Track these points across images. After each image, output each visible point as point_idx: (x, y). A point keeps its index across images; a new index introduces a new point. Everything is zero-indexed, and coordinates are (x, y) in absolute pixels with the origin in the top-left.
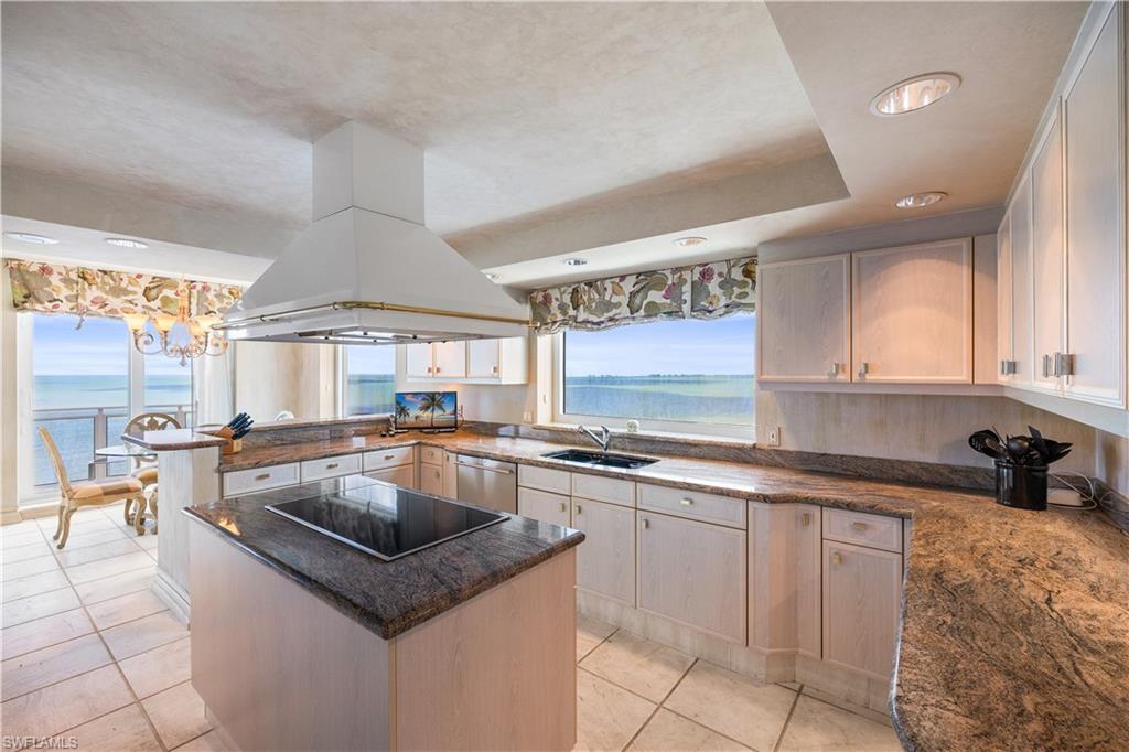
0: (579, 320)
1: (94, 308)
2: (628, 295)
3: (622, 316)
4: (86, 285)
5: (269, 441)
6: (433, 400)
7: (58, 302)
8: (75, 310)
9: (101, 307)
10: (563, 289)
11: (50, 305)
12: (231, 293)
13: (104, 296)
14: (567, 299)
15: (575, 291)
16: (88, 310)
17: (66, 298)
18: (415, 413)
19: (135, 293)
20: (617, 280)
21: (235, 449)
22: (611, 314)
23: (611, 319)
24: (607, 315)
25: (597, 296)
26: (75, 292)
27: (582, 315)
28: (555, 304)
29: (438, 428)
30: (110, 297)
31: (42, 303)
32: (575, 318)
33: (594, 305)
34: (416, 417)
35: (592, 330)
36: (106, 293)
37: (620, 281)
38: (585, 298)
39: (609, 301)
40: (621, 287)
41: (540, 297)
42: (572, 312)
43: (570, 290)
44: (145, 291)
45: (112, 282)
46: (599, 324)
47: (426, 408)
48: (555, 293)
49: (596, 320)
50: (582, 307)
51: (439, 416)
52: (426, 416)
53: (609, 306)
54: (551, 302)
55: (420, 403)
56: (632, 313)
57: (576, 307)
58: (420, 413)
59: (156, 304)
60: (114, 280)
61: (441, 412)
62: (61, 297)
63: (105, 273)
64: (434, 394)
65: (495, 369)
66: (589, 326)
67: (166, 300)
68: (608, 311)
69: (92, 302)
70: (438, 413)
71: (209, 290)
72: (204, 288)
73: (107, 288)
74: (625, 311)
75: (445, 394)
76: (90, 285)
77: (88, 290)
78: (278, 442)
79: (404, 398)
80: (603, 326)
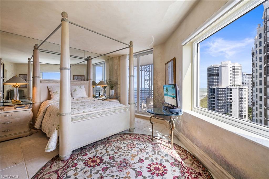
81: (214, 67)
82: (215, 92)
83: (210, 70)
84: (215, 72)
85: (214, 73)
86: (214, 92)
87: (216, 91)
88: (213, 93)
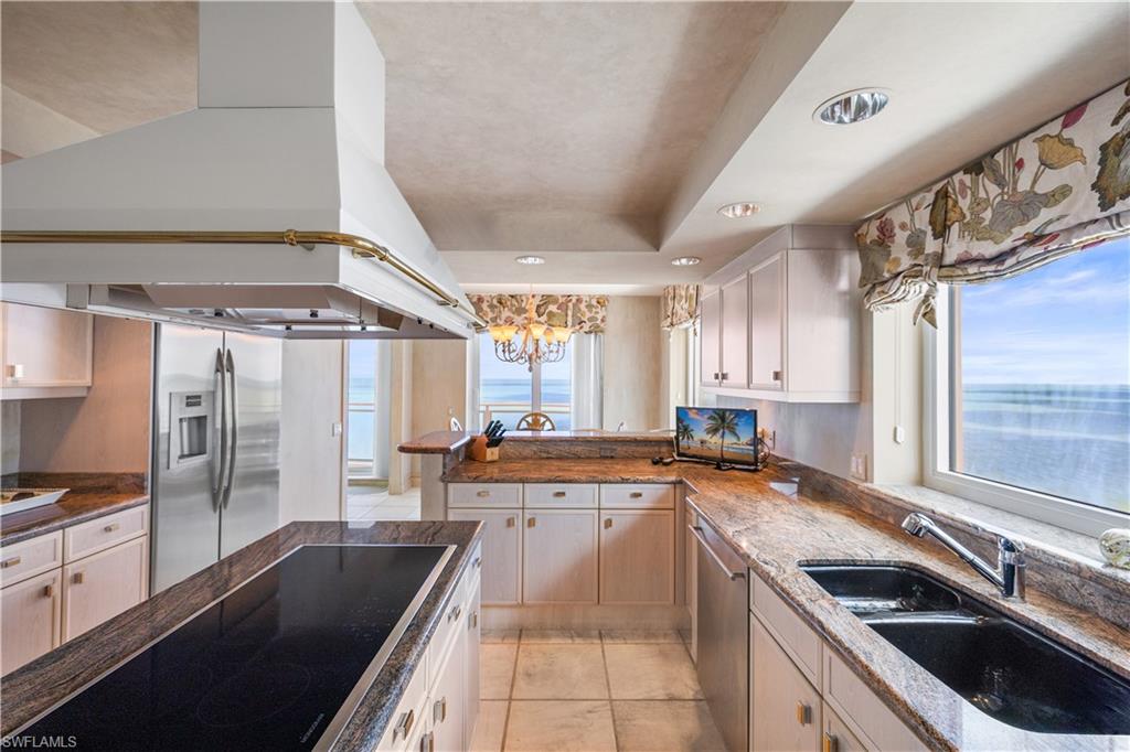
0: (950, 258)
2: (1093, 155)
3: (1071, 221)
4: (502, 309)
5: (535, 453)
6: (723, 419)
10: (914, 201)
12: (598, 302)
14: (922, 219)
15: (943, 195)
18: (703, 438)
20: (1054, 128)
21: (489, 458)
22: (1032, 227)
23: (1034, 239)
24: (1019, 231)
25: (994, 190)
26: (495, 315)
27: (956, 247)
28: (901, 237)
29: (730, 461)
32: (941, 255)
33: (988, 215)
34: (702, 442)
35: (983, 278)
37: (1065, 125)
38: (965, 204)
39: (1032, 193)
40: (1070, 143)
41: (872, 232)
42: (932, 246)
43: (930, 197)
46: (999, 258)
47: (714, 431)
48: (900, 216)
49: (989, 249)
50: (955, 228)
51: (733, 443)
52: (714, 441)
53: (1030, 204)
54: (892, 236)
55: (705, 423)
56: (1104, 206)
57: (941, 231)
58: (707, 437)
61: (735, 440)
63: (512, 296)
64: (725, 411)
65: (777, 376)
66: (972, 269)
67: (551, 315)
68: (1026, 218)
69: (505, 321)
70: (729, 439)
71: (581, 302)
72: (577, 300)
73: (514, 309)
74: (1085, 204)
75: (739, 413)
76: (504, 308)
77: (503, 312)
78: (545, 455)
79: (686, 414)
80: (1011, 261)
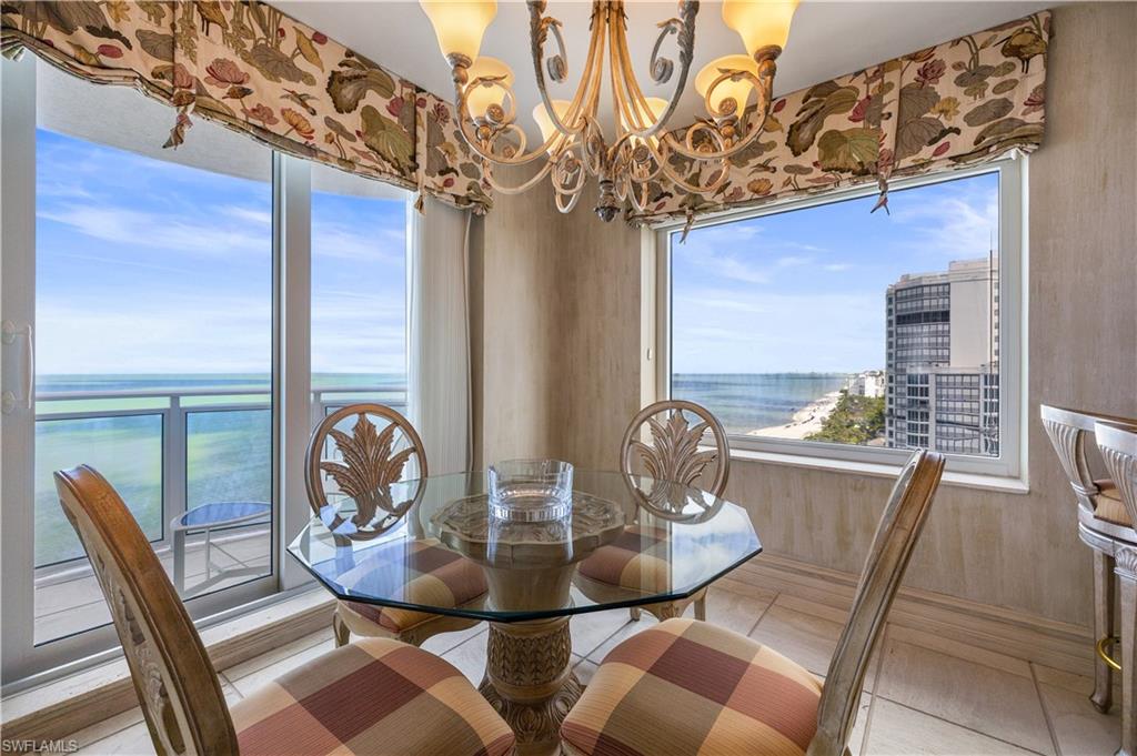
1: (217, 92)
4: (197, 20)
7: (116, 43)
8: (167, 83)
9: (232, 94)
11: (93, 43)
13: (242, 66)
16: (202, 92)
17: (140, 34)
19: (310, 81)
26: (165, 30)
30: (255, 73)
31: (67, 29)
36: (246, 58)
44: (332, 79)
45: (259, 33)
59: (352, 121)
60: (265, 30)
62: (129, 33)
69: (210, 70)
73: (249, 44)
76: (206, 21)
77: (201, 34)
81: (924, 283)
82: (927, 389)
83: (906, 297)
84: (928, 305)
85: (922, 308)
86: (925, 392)
87: (932, 386)
88: (922, 395)
